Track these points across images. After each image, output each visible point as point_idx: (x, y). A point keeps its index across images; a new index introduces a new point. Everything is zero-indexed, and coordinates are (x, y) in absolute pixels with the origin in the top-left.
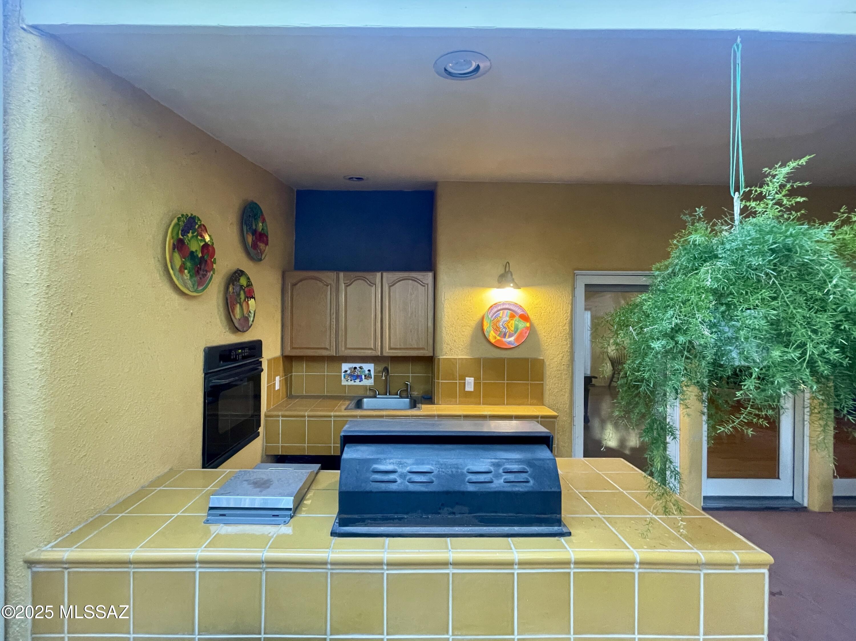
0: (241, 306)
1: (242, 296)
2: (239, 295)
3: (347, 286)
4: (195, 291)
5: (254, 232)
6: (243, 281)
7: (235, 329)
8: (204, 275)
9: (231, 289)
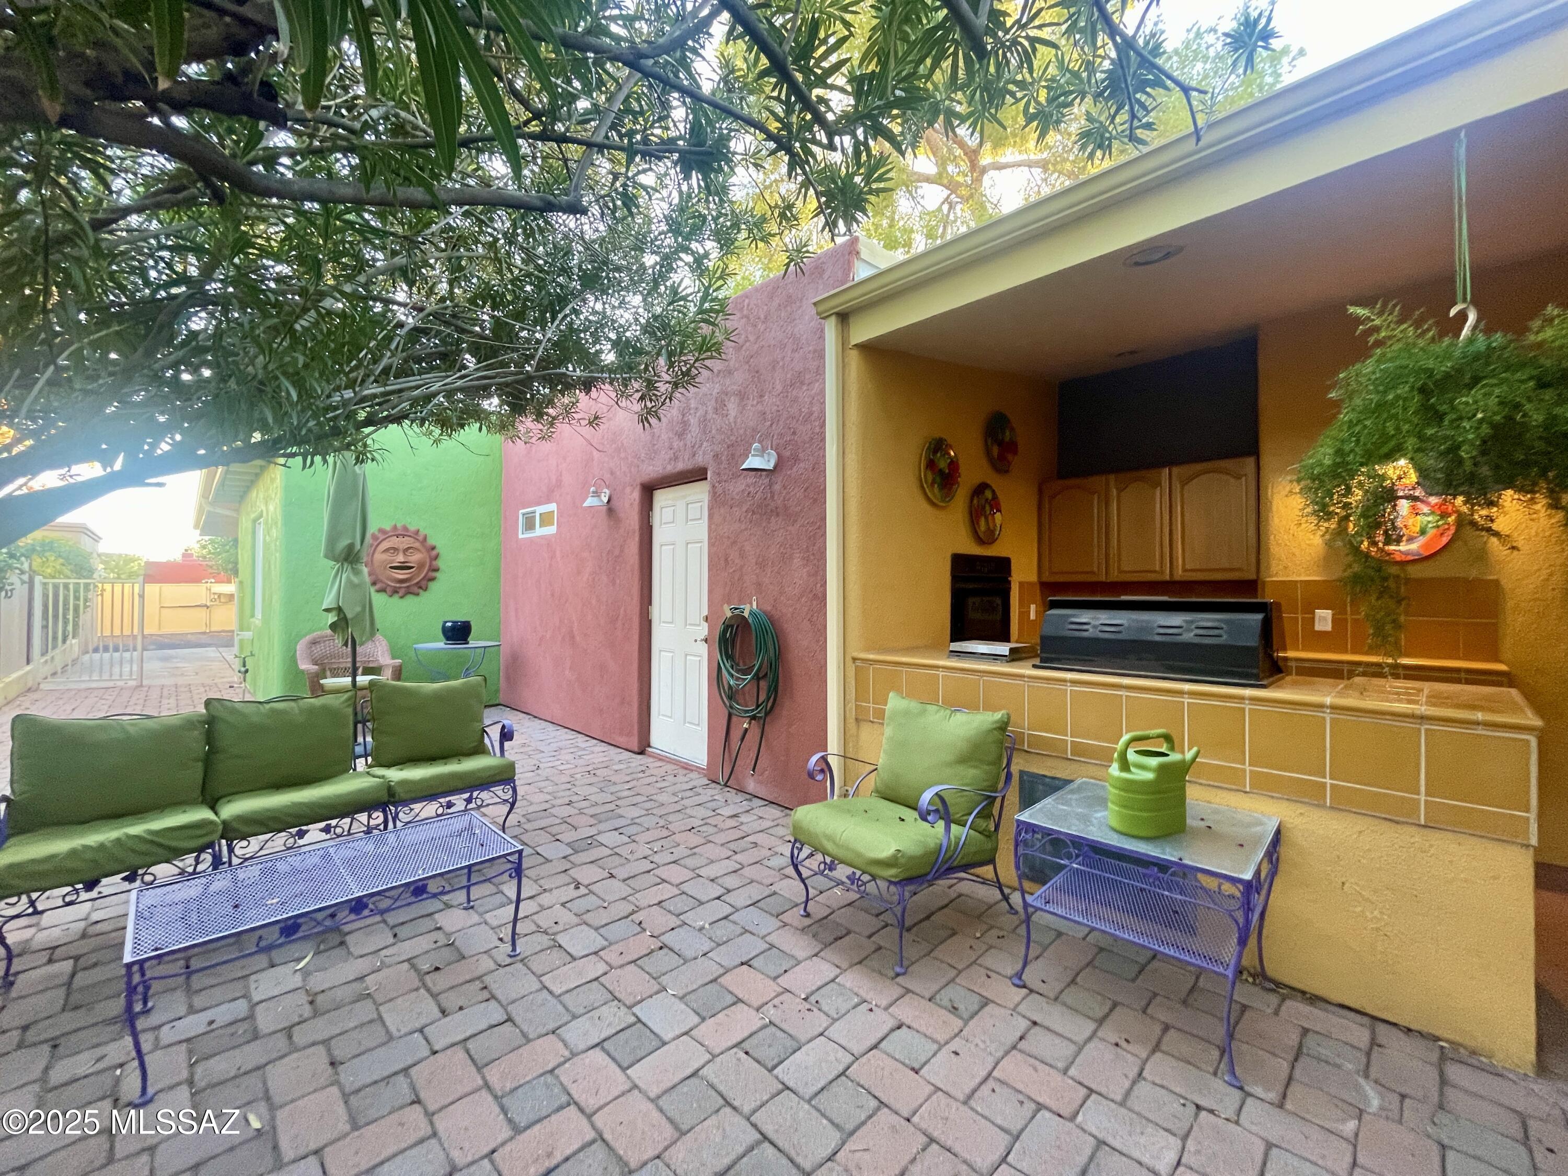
0: (986, 518)
1: (988, 508)
2: (984, 508)
3: (1120, 491)
4: (943, 501)
5: (1000, 444)
6: (988, 494)
7: (981, 541)
8: (950, 489)
9: (975, 502)
